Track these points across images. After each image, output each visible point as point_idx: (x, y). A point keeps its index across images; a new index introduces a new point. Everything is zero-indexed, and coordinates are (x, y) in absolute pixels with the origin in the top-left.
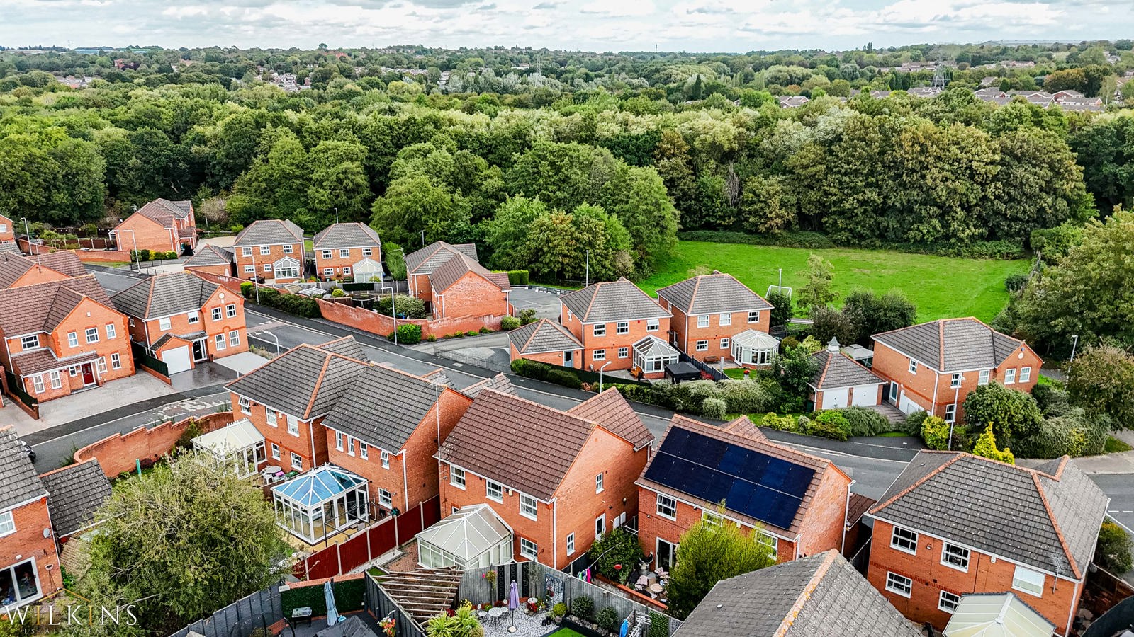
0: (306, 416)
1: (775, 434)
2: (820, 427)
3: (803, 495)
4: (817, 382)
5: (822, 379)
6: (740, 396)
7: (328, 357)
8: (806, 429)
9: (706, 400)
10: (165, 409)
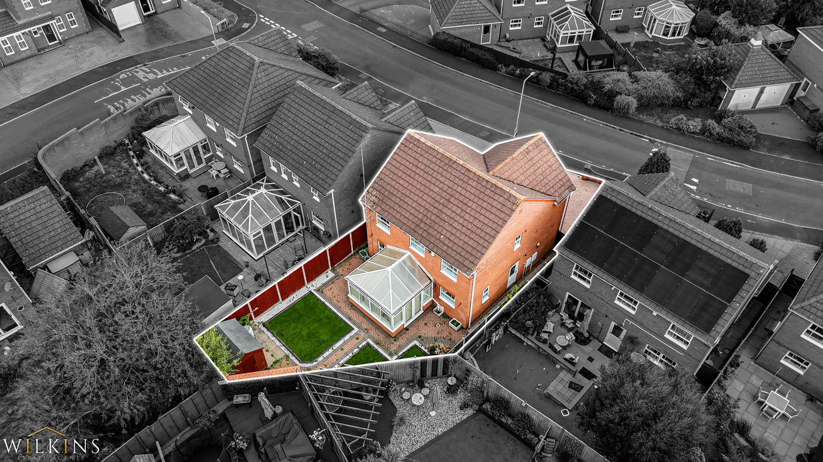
0: (240, 132)
1: (681, 138)
2: (726, 134)
3: (730, 301)
4: (731, 80)
5: (738, 77)
6: (652, 92)
7: (257, 65)
8: (711, 134)
9: (618, 98)
10: (121, 77)
